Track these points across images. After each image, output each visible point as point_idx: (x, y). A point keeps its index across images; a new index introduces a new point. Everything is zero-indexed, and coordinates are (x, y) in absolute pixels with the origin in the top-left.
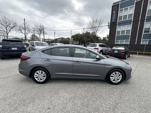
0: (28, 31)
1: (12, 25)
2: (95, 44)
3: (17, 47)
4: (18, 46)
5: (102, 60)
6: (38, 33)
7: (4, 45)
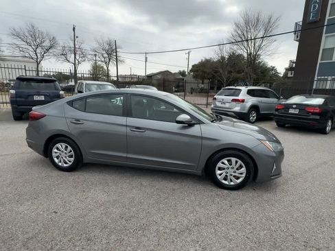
0: (82, 55)
1: (47, 44)
2: (238, 88)
3: (44, 95)
4: (47, 92)
5: (197, 127)
6: (103, 59)
7: (20, 90)
